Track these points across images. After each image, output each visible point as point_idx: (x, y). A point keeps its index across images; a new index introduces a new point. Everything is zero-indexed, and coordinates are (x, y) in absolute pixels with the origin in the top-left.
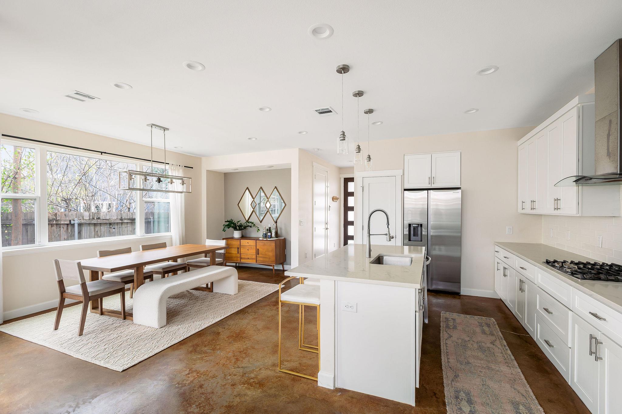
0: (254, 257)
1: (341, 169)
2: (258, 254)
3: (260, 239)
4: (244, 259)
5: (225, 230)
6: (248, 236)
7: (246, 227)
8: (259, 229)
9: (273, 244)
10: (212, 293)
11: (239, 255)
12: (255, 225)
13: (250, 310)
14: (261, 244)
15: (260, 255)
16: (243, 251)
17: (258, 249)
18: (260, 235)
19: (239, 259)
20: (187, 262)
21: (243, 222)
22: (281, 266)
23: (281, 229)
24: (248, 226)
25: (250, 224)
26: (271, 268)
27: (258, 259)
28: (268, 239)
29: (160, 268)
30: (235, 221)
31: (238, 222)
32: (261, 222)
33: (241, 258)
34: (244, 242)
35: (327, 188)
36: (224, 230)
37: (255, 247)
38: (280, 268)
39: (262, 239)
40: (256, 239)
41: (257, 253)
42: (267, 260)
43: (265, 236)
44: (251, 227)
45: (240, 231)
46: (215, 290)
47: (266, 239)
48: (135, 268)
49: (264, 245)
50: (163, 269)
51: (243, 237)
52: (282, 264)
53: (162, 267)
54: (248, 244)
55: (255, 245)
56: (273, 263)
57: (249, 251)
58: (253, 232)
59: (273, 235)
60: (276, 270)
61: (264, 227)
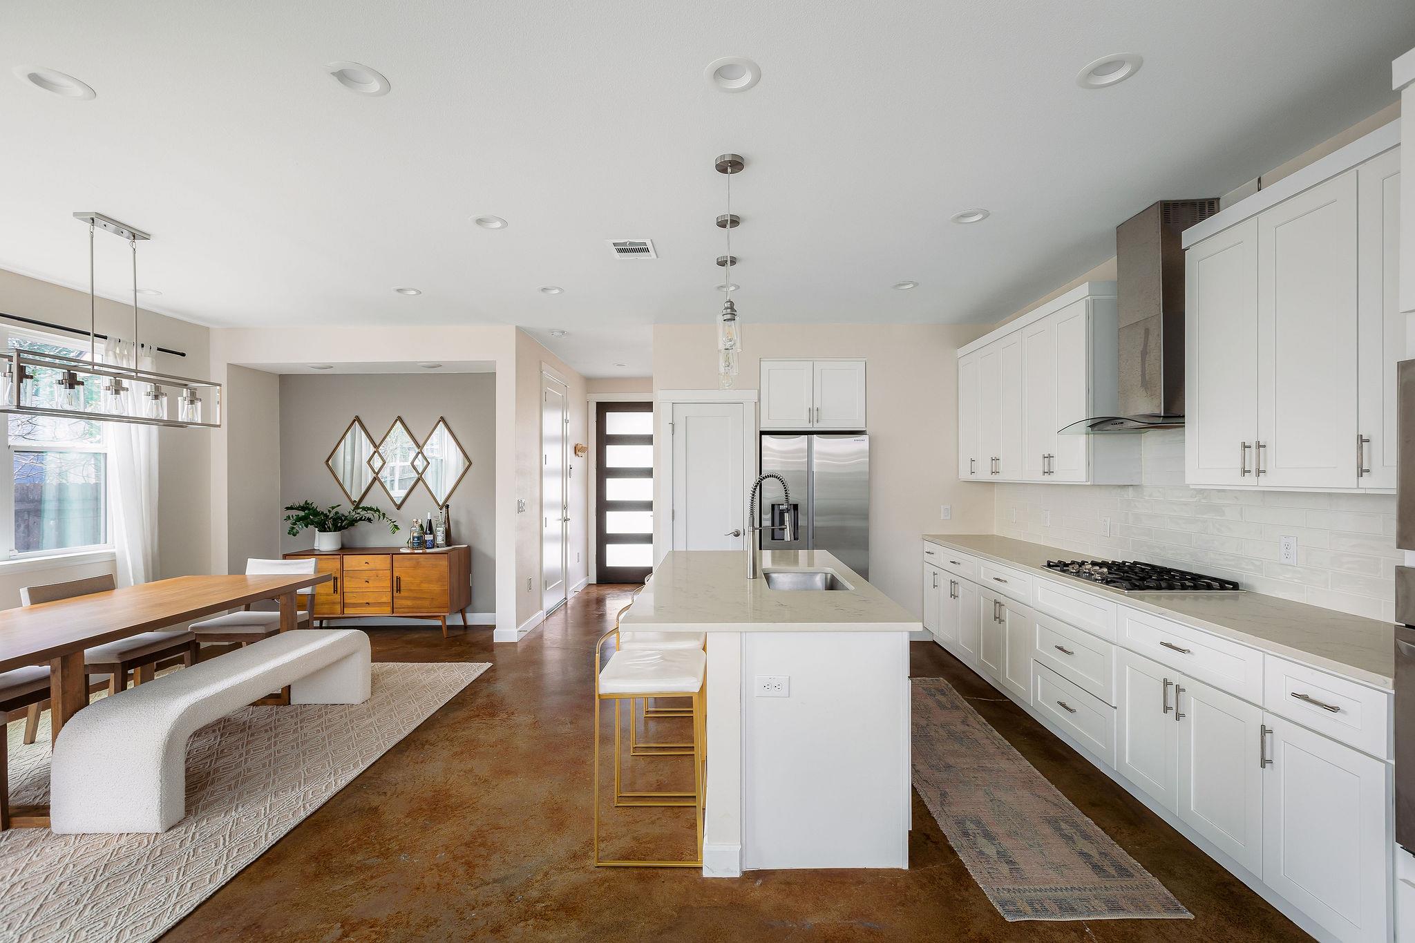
0: (386, 598)
1: (590, 382)
2: (399, 590)
3: (402, 551)
4: (355, 605)
5: (298, 532)
6: (359, 544)
7: (356, 521)
8: (396, 527)
9: (444, 563)
10: (288, 709)
11: (337, 597)
12: (384, 514)
13: (432, 736)
14: (407, 563)
15: (403, 594)
16: (349, 585)
17: (398, 579)
18: (402, 540)
19: (338, 608)
20: (192, 628)
21: (346, 509)
22: (460, 615)
23: (457, 523)
24: (361, 519)
25: (369, 514)
26: (439, 623)
27: (398, 603)
28: (428, 551)
29: (109, 653)
30: (322, 507)
31: (333, 508)
32: (399, 507)
33: (344, 606)
34: (352, 561)
35: (565, 424)
36: (293, 532)
37: (389, 573)
38: (457, 620)
39: (409, 551)
40: (392, 553)
41: (395, 588)
42: (426, 603)
43: (420, 542)
44: (369, 520)
45: (338, 533)
46: (296, 699)
47: (421, 551)
48: (57, 661)
49: (417, 565)
50: (122, 654)
51: (345, 549)
52: (463, 612)
53: (118, 650)
54: (366, 567)
55: (389, 566)
56: (446, 610)
57: (371, 584)
58: (376, 536)
59: (440, 539)
60: (450, 628)
61: (415, 520)
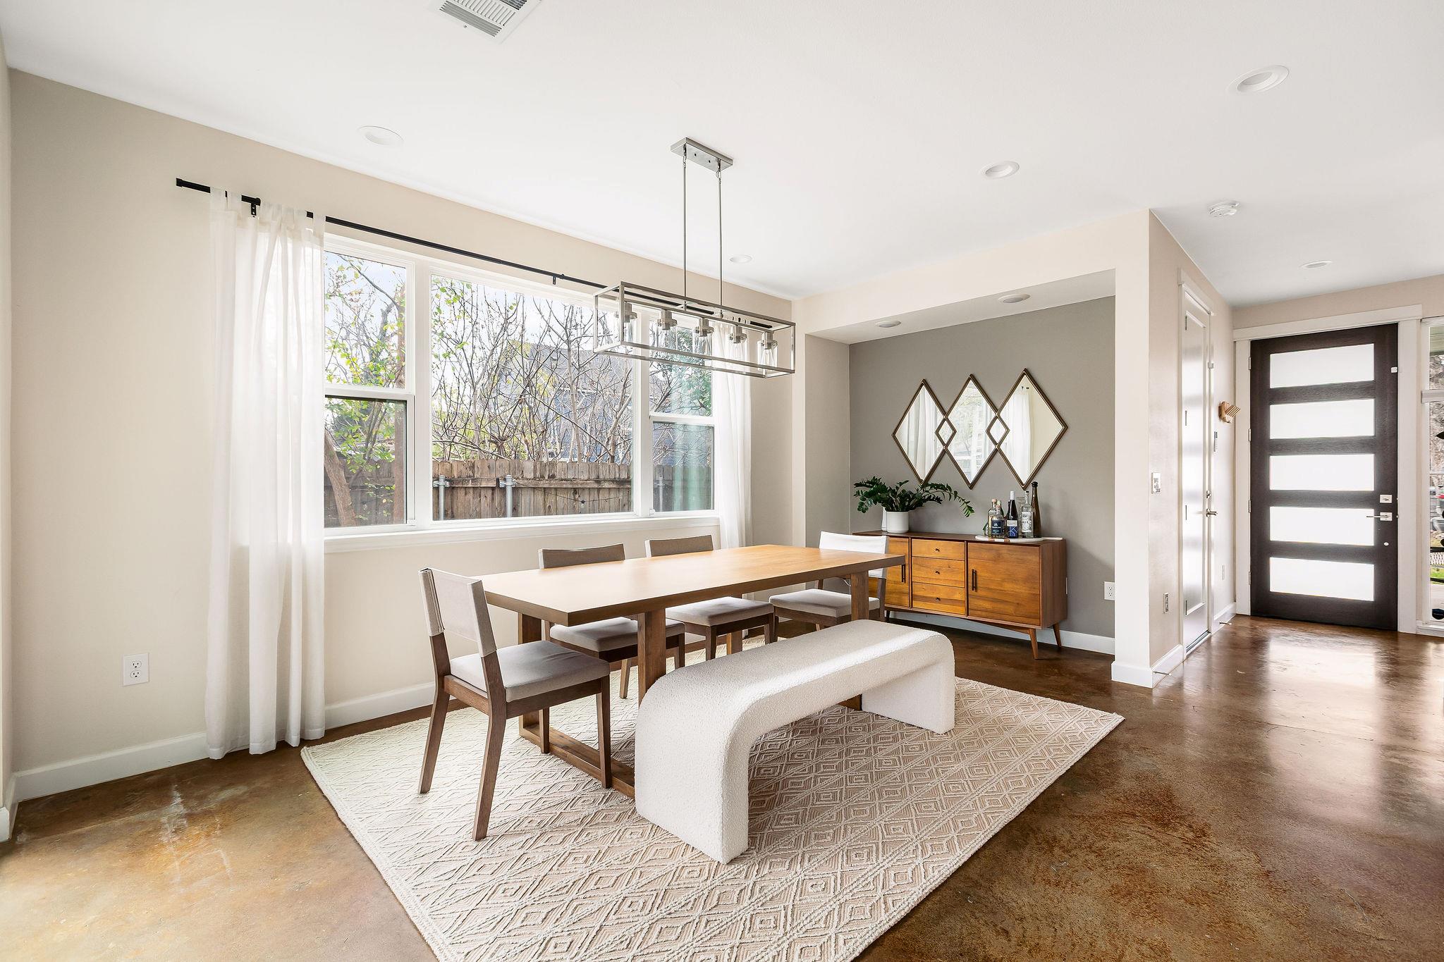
0: (960, 595)
1: (1239, 312)
2: (975, 587)
3: (978, 538)
4: (925, 599)
5: (867, 509)
6: (926, 528)
7: (925, 501)
8: (970, 508)
9: (1034, 559)
10: (860, 716)
11: (905, 587)
12: (956, 493)
14: (986, 555)
15: (980, 592)
16: (918, 574)
17: (974, 573)
18: (977, 526)
19: (906, 600)
20: (773, 600)
21: (913, 487)
22: (1052, 632)
23: (1048, 508)
24: (929, 499)
25: (938, 494)
26: (1027, 637)
27: (974, 603)
28: (1012, 541)
29: (702, 614)
30: (889, 481)
31: (901, 484)
32: (972, 486)
33: (913, 598)
34: (922, 547)
35: (1207, 370)
36: (862, 509)
37: (962, 564)
38: (1048, 637)
39: (987, 539)
40: (967, 541)
41: (970, 585)
42: (1010, 609)
43: (1002, 530)
44: (939, 500)
45: (906, 513)
46: (868, 706)
47: (1002, 540)
48: (642, 616)
49: (998, 559)
50: (712, 617)
51: (913, 532)
52: (1056, 628)
53: (707, 612)
54: (935, 555)
55: (962, 556)
56: (1034, 621)
57: (942, 576)
58: (946, 519)
59: (1027, 527)
60: (1042, 646)
61: (993, 500)
